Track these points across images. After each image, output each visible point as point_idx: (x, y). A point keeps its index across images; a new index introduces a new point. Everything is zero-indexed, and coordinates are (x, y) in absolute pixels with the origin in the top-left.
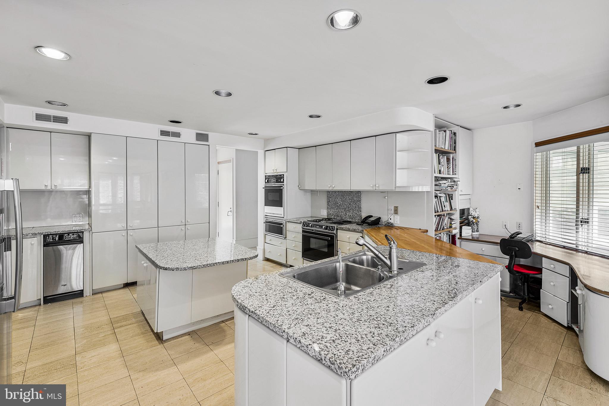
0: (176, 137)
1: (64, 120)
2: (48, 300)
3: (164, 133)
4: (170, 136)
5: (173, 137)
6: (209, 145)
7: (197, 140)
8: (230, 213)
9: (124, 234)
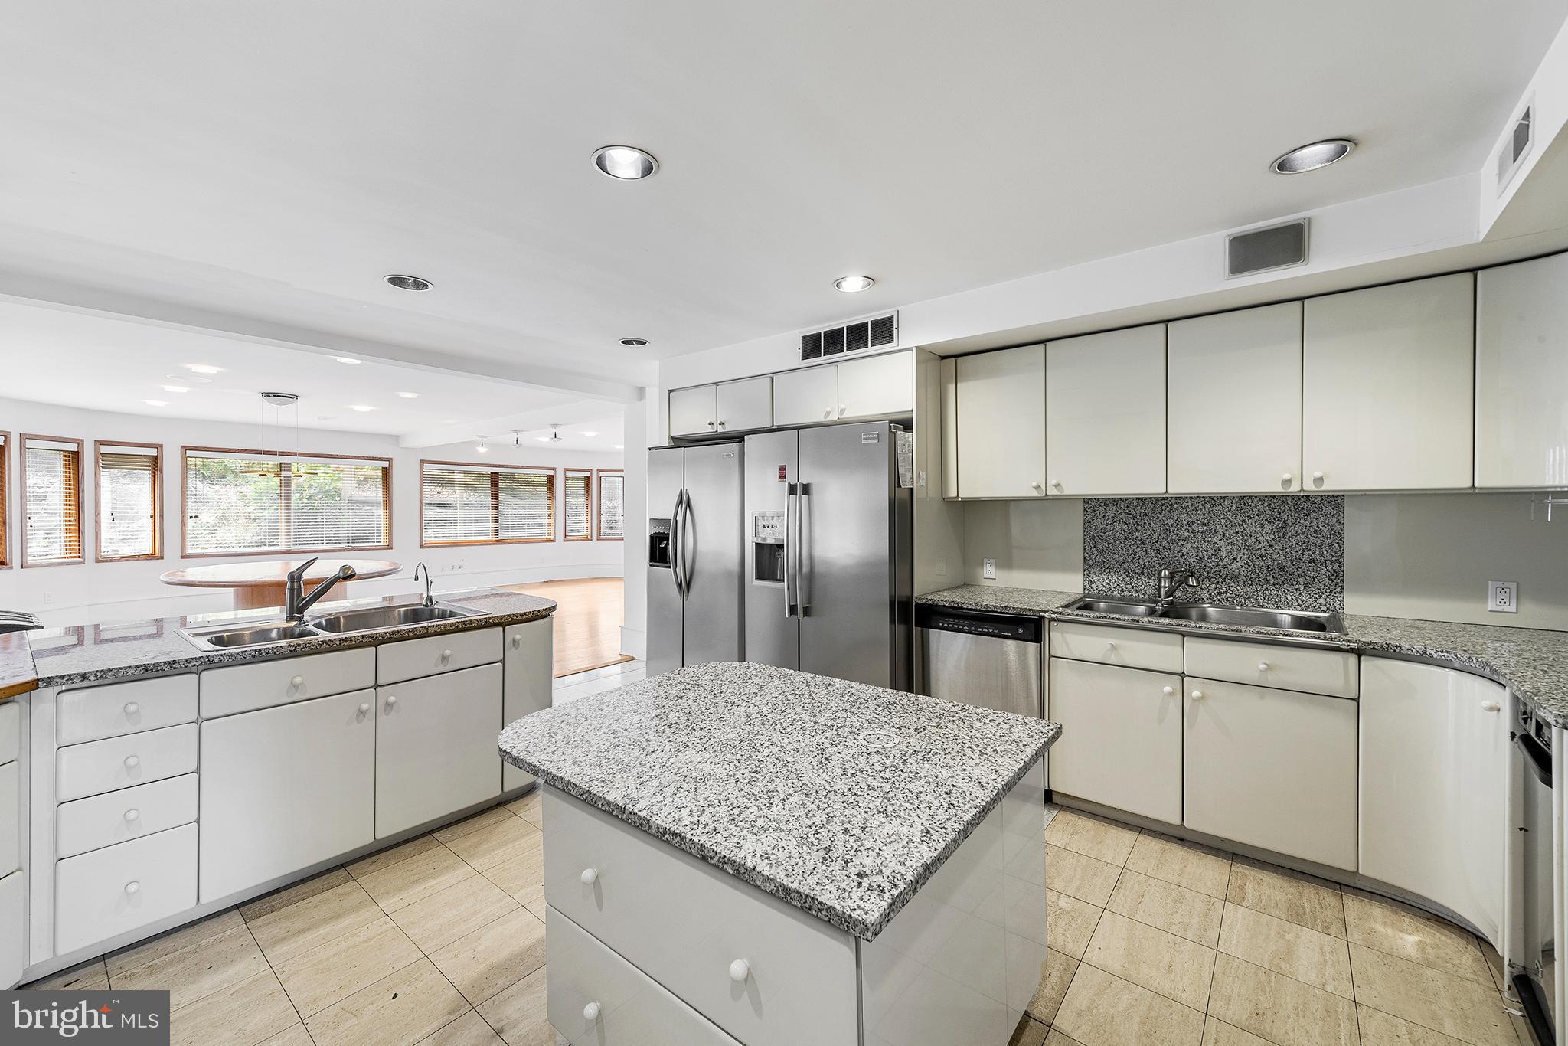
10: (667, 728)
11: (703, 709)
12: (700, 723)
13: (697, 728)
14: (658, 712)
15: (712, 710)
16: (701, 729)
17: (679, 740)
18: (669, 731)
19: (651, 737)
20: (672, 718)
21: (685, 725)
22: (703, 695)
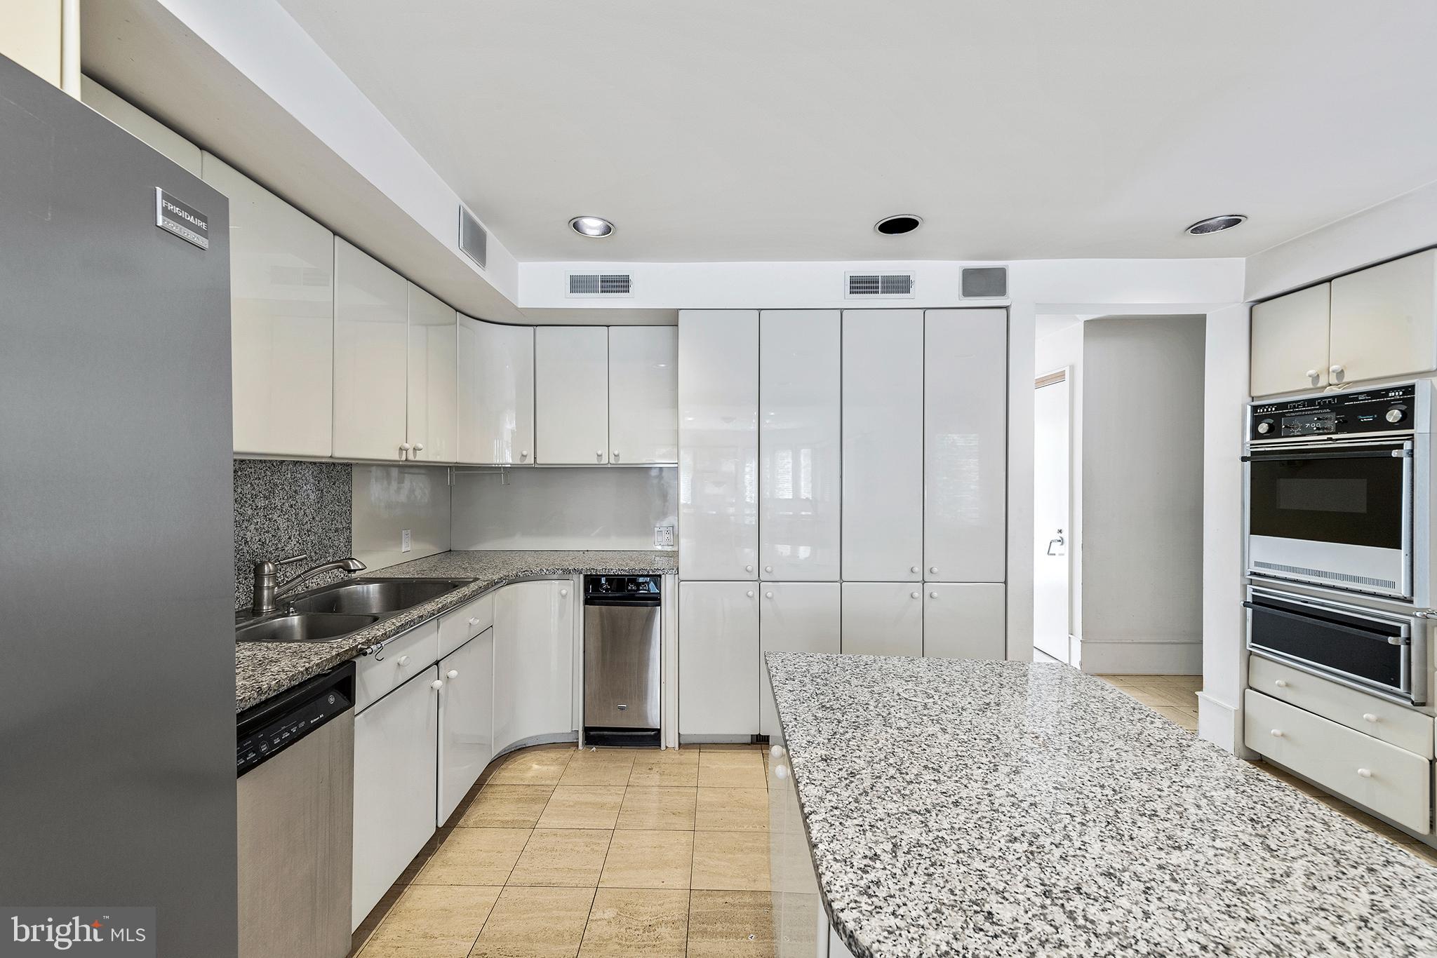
0: (898, 292)
1: (620, 284)
2: (596, 737)
3: (861, 285)
4: (877, 292)
5: (887, 292)
6: (1007, 308)
7: (967, 291)
8: (1056, 547)
9: (750, 593)
10: (1162, 814)
11: (1078, 819)
12: (1099, 796)
13: (1108, 792)
14: (1176, 858)
15: (1063, 809)
16: (1102, 787)
17: (1145, 787)
18: (1159, 806)
19: (1193, 810)
20: (1146, 833)
21: (1127, 805)
22: (1058, 852)
